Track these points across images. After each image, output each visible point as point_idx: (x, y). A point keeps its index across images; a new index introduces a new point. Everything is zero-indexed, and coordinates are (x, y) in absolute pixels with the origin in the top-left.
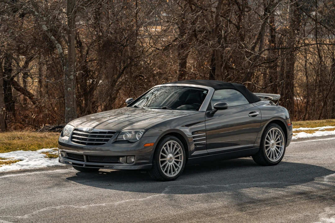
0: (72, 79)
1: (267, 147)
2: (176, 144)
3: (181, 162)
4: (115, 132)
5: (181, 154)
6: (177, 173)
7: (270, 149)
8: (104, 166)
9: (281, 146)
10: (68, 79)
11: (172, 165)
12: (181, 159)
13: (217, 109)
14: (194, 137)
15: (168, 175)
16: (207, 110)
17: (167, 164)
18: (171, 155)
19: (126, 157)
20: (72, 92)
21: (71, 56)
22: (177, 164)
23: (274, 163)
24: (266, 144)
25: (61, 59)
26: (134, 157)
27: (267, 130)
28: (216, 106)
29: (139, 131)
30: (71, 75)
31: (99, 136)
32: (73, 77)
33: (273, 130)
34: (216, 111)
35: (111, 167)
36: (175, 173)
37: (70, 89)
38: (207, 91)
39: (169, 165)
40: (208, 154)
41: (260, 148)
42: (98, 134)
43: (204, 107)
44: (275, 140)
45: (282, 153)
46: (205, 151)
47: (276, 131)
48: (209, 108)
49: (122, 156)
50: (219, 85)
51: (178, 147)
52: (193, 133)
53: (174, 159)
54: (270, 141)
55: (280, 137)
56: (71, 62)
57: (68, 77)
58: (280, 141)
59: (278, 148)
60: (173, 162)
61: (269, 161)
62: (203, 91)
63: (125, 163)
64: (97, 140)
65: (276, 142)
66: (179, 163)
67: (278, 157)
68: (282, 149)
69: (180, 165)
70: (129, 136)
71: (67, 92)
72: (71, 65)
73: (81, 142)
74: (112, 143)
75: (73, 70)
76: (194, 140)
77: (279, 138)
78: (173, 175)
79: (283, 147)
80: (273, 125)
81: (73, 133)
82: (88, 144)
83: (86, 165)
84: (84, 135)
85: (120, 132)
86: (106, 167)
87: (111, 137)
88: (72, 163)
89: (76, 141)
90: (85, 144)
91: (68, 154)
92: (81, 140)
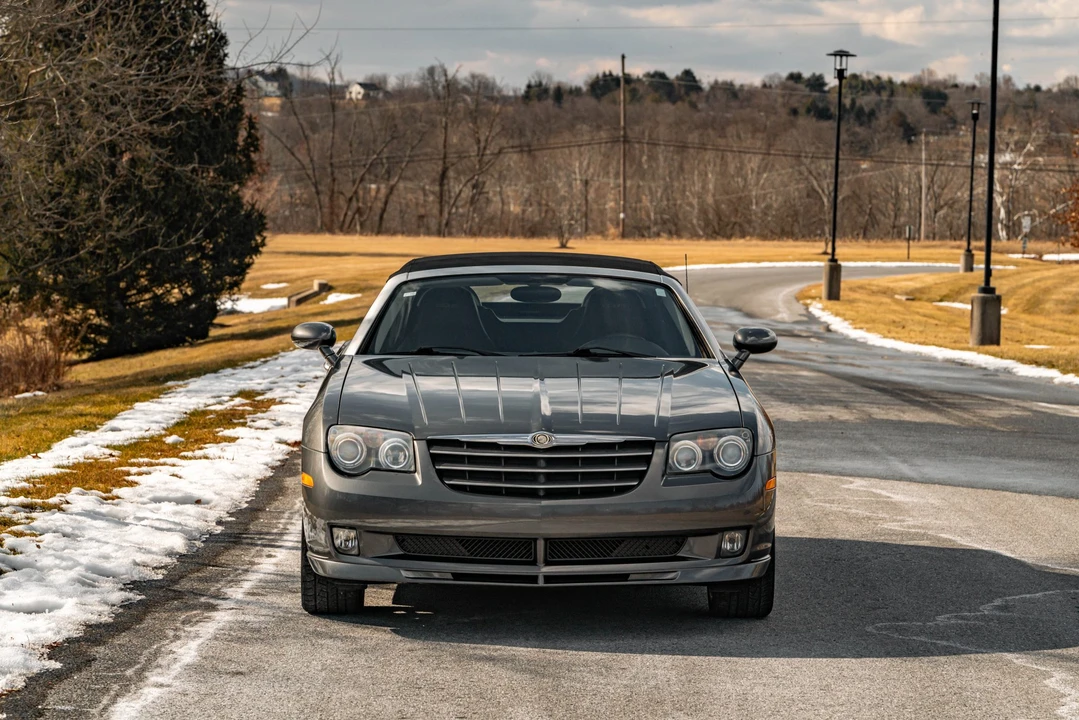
4: (653, 443)
8: (627, 575)
13: (747, 347)
26: (743, 533)
31: (589, 462)
49: (700, 533)
63: (716, 558)
64: (587, 477)
70: (698, 453)
73: (507, 488)
74: (664, 484)
81: (432, 455)
82: (550, 494)
83: (548, 578)
84: (509, 461)
85: (669, 442)
86: (649, 576)
87: (647, 460)
88: (453, 574)
89: (470, 486)
90: (533, 494)
91: (403, 540)
92: (500, 481)
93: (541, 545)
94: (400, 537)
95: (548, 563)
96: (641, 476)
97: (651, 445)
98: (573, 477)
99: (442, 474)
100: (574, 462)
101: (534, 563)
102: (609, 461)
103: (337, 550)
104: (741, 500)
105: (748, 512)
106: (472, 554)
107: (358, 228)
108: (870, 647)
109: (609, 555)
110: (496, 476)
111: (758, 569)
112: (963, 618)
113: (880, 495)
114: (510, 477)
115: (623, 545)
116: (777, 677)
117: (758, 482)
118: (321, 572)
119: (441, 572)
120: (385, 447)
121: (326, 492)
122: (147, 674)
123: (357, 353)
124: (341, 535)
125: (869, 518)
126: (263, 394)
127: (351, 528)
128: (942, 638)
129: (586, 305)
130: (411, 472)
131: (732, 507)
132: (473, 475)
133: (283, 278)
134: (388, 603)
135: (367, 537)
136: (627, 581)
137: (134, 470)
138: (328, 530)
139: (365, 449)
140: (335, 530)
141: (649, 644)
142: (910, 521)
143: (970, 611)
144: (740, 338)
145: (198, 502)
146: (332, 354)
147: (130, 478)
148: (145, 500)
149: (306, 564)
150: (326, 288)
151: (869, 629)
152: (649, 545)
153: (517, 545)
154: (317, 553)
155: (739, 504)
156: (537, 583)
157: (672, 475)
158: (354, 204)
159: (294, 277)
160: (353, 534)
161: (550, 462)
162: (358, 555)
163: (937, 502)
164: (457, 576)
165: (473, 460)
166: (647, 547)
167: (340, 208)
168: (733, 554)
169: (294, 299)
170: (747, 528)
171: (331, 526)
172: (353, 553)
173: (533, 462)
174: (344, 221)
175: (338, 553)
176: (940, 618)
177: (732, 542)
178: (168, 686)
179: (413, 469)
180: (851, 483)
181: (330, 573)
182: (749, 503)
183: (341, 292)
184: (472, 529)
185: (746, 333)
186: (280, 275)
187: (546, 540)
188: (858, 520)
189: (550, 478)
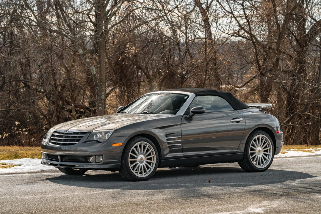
0: (103, 99)
1: (252, 154)
2: (148, 146)
3: (153, 163)
4: (86, 133)
5: (153, 156)
6: (149, 174)
7: (256, 155)
8: (75, 165)
9: (269, 154)
10: (99, 99)
11: (143, 166)
12: (153, 161)
13: (195, 113)
14: (167, 140)
15: (139, 175)
16: (184, 114)
17: (137, 164)
18: (142, 156)
19: (94, 156)
20: (103, 111)
21: (101, 77)
22: (148, 165)
23: (260, 169)
24: (251, 151)
25: (94, 80)
26: (101, 156)
27: (252, 136)
28: (193, 110)
29: (109, 131)
30: (102, 95)
31: (72, 137)
32: (104, 97)
33: (260, 137)
34: (193, 115)
35: (81, 166)
36: (147, 173)
37: (101, 108)
38: (187, 97)
39: (140, 166)
40: (184, 157)
41: (244, 154)
42: (72, 134)
43: (182, 111)
44: (262, 147)
45: (269, 159)
46: (181, 154)
47: (264, 138)
48: (187, 112)
49: (92, 156)
50: (202, 91)
51: (151, 149)
52: (167, 135)
53: (145, 160)
54: (256, 148)
55: (268, 144)
56: (101, 83)
57: (100, 97)
58: (268, 148)
59: (266, 155)
60: (145, 162)
61: (254, 167)
62: (184, 97)
63: (94, 162)
65: (264, 148)
66: (152, 164)
67: (265, 164)
68: (270, 156)
69: (152, 167)
70: (99, 136)
71: (99, 111)
72: (102, 85)
73: (57, 143)
74: (82, 143)
75: (104, 90)
76: (168, 143)
77: (266, 145)
78: (144, 175)
79: (271, 154)
80: (259, 132)
81: (52, 135)
83: (60, 165)
84: (60, 136)
85: (91, 133)
86: (77, 166)
87: (82, 137)
88: (50, 163)
89: (53, 142)
93: (59, 157)
98: (67, 141)
100: (68, 137)
110: (57, 140)
136: (75, 167)
165: (57, 136)
168: (99, 162)
173: (63, 137)
189: (64, 140)
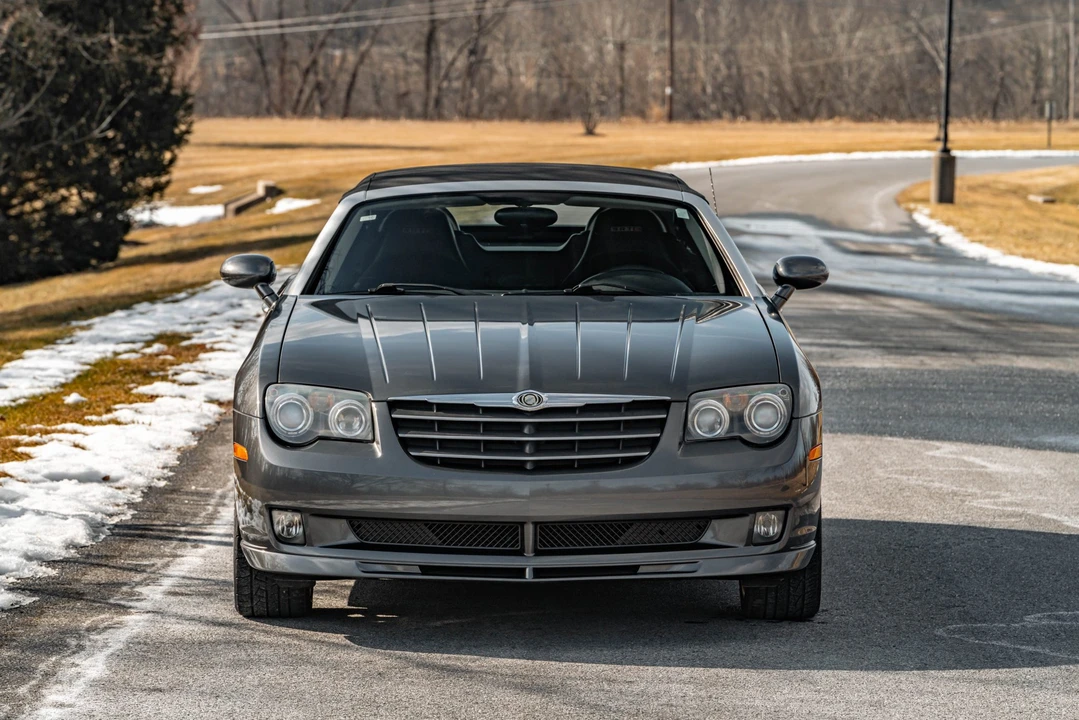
4: (667, 403)
8: (637, 567)
13: (787, 283)
19: (752, 516)
26: (781, 513)
31: (586, 427)
42: (580, 416)
49: (726, 515)
63: (746, 545)
64: (585, 446)
70: (724, 415)
73: (487, 460)
74: (681, 454)
81: (394, 420)
82: (541, 468)
83: (537, 572)
84: (489, 428)
85: (688, 401)
86: (664, 568)
87: (660, 425)
88: (421, 567)
89: (441, 458)
90: (518, 468)
91: (359, 526)
92: (479, 453)
93: (529, 530)
94: (355, 521)
95: (538, 553)
96: (652, 444)
97: (664, 406)
98: (569, 447)
99: (406, 444)
100: (570, 428)
101: (520, 553)
102: (614, 426)
103: (279, 538)
104: (780, 473)
105: (786, 488)
106: (444, 542)
107: (318, 108)
108: (938, 654)
109: (614, 542)
110: (474, 446)
111: (801, 558)
112: (1058, 618)
113: (973, 465)
114: (489, 447)
115: (630, 530)
116: (819, 691)
117: (800, 451)
118: (258, 566)
119: (406, 564)
120: (336, 411)
121: (264, 467)
122: (44, 691)
123: (302, 293)
124: (282, 519)
125: (955, 494)
126: (189, 338)
127: (295, 510)
128: (1028, 643)
129: (591, 229)
130: (368, 442)
131: (767, 482)
132: (445, 445)
133: (218, 179)
134: (343, 604)
135: (313, 521)
136: (636, 574)
137: (26, 438)
138: (266, 514)
139: (311, 413)
140: (275, 513)
141: (664, 652)
142: (1007, 497)
143: (1067, 610)
144: (781, 270)
145: (106, 479)
146: (271, 294)
147: (20, 450)
148: (38, 477)
149: (241, 558)
150: (274, 192)
151: (940, 632)
152: (664, 529)
153: (499, 531)
154: (254, 541)
155: (776, 478)
156: (524, 576)
157: (691, 444)
158: (311, 77)
159: (232, 177)
160: (297, 518)
161: (539, 428)
162: (302, 545)
163: (1042, 472)
164: (425, 569)
165: (444, 426)
166: (662, 533)
167: (292, 82)
168: (768, 541)
169: (232, 207)
170: (786, 508)
171: (270, 509)
172: (297, 541)
173: (518, 428)
174: (298, 101)
175: (280, 541)
176: (1028, 618)
177: (768, 525)
178: (70, 706)
179: (370, 437)
180: (938, 448)
181: (268, 567)
182: (788, 477)
183: (295, 197)
184: (446, 512)
185: (789, 263)
186: (213, 175)
187: (536, 524)
188: (941, 497)
189: (539, 448)
